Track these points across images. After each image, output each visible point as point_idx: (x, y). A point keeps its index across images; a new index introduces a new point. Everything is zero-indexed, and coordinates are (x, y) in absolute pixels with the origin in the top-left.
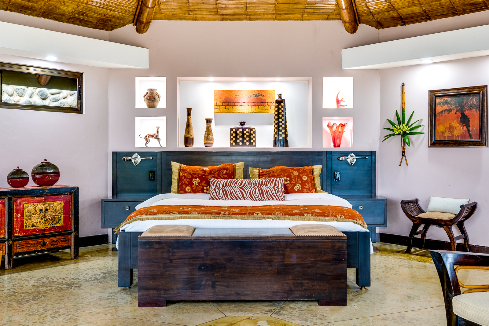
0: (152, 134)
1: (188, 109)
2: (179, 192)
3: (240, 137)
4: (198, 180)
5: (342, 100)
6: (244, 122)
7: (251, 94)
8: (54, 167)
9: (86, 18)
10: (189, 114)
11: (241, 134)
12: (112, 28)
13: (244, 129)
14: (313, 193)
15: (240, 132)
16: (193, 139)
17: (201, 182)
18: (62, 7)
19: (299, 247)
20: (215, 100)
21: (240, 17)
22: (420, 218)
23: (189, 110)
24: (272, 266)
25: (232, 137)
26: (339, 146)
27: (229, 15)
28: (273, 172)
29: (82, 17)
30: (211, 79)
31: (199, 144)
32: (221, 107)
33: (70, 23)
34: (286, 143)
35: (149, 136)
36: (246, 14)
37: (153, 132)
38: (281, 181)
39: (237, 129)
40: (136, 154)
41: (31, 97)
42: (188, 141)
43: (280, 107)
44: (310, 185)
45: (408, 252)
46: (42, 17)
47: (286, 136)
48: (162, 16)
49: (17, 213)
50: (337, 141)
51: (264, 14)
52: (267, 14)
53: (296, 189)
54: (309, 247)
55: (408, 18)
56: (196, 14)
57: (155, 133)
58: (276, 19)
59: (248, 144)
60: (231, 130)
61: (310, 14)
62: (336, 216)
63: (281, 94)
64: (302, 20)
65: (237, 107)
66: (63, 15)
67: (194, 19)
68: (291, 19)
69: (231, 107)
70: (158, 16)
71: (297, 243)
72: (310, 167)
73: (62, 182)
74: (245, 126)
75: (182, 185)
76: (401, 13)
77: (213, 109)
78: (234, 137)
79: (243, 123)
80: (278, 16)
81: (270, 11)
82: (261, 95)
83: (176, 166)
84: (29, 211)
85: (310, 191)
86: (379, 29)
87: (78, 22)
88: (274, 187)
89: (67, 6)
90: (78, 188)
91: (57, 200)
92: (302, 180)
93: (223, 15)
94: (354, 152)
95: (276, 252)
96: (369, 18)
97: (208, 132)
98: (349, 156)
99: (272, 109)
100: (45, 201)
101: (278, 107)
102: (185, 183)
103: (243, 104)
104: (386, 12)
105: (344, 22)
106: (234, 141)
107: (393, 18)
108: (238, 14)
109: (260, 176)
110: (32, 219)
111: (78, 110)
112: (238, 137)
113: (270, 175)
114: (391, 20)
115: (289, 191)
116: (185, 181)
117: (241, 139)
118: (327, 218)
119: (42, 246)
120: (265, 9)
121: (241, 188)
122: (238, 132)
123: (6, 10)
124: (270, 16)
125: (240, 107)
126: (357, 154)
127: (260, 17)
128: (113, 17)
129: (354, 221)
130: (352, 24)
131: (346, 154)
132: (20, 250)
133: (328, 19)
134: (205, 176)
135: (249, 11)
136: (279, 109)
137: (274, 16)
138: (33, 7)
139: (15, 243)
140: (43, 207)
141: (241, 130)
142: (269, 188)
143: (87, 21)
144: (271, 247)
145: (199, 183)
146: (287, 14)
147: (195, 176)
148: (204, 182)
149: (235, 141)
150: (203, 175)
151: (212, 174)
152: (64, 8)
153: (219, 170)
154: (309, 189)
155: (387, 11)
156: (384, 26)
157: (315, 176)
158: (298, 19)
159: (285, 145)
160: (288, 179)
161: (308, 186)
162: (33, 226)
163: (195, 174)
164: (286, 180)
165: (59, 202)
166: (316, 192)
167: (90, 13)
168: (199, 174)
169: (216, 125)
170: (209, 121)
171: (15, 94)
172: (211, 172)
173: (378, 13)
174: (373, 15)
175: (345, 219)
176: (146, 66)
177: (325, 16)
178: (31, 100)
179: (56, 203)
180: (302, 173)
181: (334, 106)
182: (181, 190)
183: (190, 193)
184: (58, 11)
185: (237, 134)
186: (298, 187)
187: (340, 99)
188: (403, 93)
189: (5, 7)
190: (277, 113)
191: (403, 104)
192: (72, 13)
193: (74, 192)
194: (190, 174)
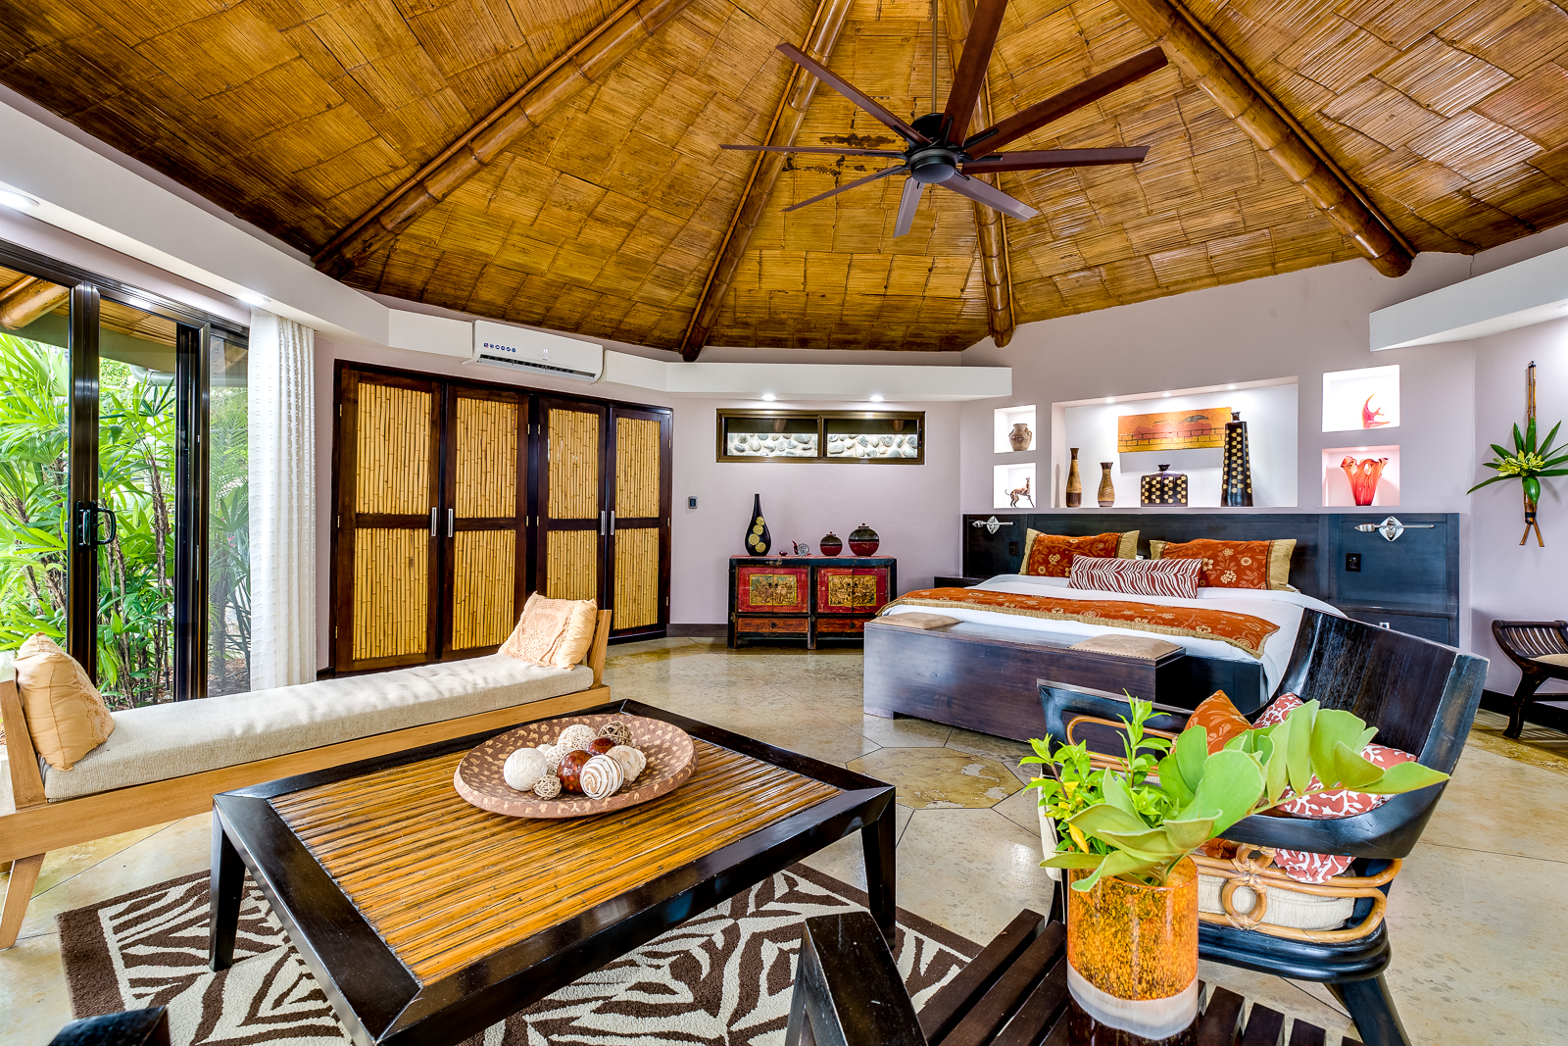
0: (1020, 488)
1: (1072, 449)
2: (1028, 574)
3: (1157, 490)
4: (1058, 557)
5: (1377, 413)
6: (1167, 466)
7: (1183, 418)
8: (873, 533)
9: (924, 341)
10: (1074, 457)
11: (1158, 486)
12: (963, 346)
13: (1165, 477)
14: (1260, 588)
15: (1157, 482)
16: (1080, 494)
17: (1061, 560)
18: (889, 333)
19: (1071, 667)
20: (1119, 433)
21: (1150, 294)
22: (1539, 664)
23: (1074, 452)
24: (1029, 690)
25: (1143, 490)
26: (1368, 503)
27: (1131, 293)
28: (1187, 549)
29: (918, 340)
30: (1110, 400)
31: (1090, 503)
32: (1129, 443)
33: (906, 350)
34: (1247, 499)
35: (1017, 492)
36: (1158, 287)
37: (1022, 486)
38: (1195, 564)
39: (1153, 478)
40: (993, 518)
41: (899, 446)
42: (1072, 498)
43: (1234, 435)
44: (1256, 574)
45: (1512, 733)
46: (870, 349)
47: (1247, 486)
48: (1028, 317)
49: (822, 586)
50: (1362, 493)
51: (1193, 280)
52: (1200, 278)
53: (1224, 579)
54: (1087, 669)
55: (1538, 216)
56: (1078, 304)
57: (1024, 486)
58: (1219, 283)
59: (1158, 501)
60: (1144, 478)
61: (1290, 260)
62: (1194, 628)
63: (1238, 413)
64: (1276, 274)
65: (1158, 441)
66: (894, 342)
67: (1077, 312)
68: (1252, 277)
69: (1147, 442)
70: (1022, 318)
71: (1068, 660)
72: (1267, 542)
73: (881, 553)
74: (1168, 472)
75: (1034, 563)
76: (1512, 211)
77: (1117, 447)
78: (1146, 490)
79: (1163, 468)
80: (1222, 278)
81: (1204, 272)
82: (1203, 417)
83: (1032, 534)
84: (834, 585)
85: (1253, 585)
86: (1472, 254)
87: (915, 347)
88: (1175, 575)
89: (894, 330)
90: (895, 560)
91: (869, 573)
92: (1238, 564)
93: (1120, 296)
94: (1398, 516)
95: (1035, 670)
96: (1437, 236)
97: (1106, 481)
98: (1385, 523)
99: (1221, 441)
100: (854, 573)
101: (1230, 436)
102: (1038, 561)
103: (1168, 435)
104: (1468, 216)
105: (1370, 258)
106: (1146, 498)
107: (1497, 226)
108: (1146, 290)
109: (1163, 555)
110: (838, 594)
111: (919, 459)
112: (1154, 490)
113: (1180, 553)
114: (1494, 229)
115: (1211, 583)
116: (1039, 558)
117: (1158, 493)
118: (1175, 629)
119: (852, 628)
120: (1191, 271)
121: (1118, 573)
122: (1154, 482)
123: (829, 348)
124: (1207, 281)
125: (1163, 441)
126: (1404, 518)
127: (1187, 286)
128: (960, 331)
129: (1228, 639)
130: (1389, 259)
131: (1377, 518)
132: (825, 630)
133: (1334, 260)
134: (1069, 551)
135: (1163, 281)
136: (1232, 439)
137: (1215, 280)
138: (855, 339)
139: (819, 620)
140: (850, 581)
141: (1159, 479)
142: (1168, 576)
143: (926, 344)
144: (1028, 661)
145: (1058, 562)
146: (1240, 270)
147: (1053, 551)
148: (1066, 560)
149: (1149, 498)
150: (1066, 550)
151: (1081, 548)
152: (892, 334)
153: (1092, 543)
154: (1252, 582)
155: (1473, 215)
156: (1483, 245)
157: (1272, 559)
158: (1266, 274)
159: (1246, 503)
160: (1211, 561)
161: (1250, 575)
162: (840, 603)
163: (1053, 547)
164: (1207, 564)
165: (871, 577)
166: (1268, 587)
167: (926, 333)
168: (1060, 548)
169: (1122, 471)
170: (1106, 466)
171: (881, 444)
172: (1078, 546)
173: (1452, 223)
174: (1439, 229)
175: (1211, 635)
176: (1009, 392)
177: (1325, 255)
178: (901, 450)
179: (867, 578)
180: (1242, 553)
181: (1358, 424)
182: (1032, 571)
183: (1044, 575)
184: (886, 338)
185: (1152, 486)
186: (1229, 576)
187: (1372, 410)
188: (1531, 384)
189: (826, 345)
190: (1227, 447)
191: (1531, 408)
192: (904, 337)
193: (892, 564)
194: (1048, 548)
